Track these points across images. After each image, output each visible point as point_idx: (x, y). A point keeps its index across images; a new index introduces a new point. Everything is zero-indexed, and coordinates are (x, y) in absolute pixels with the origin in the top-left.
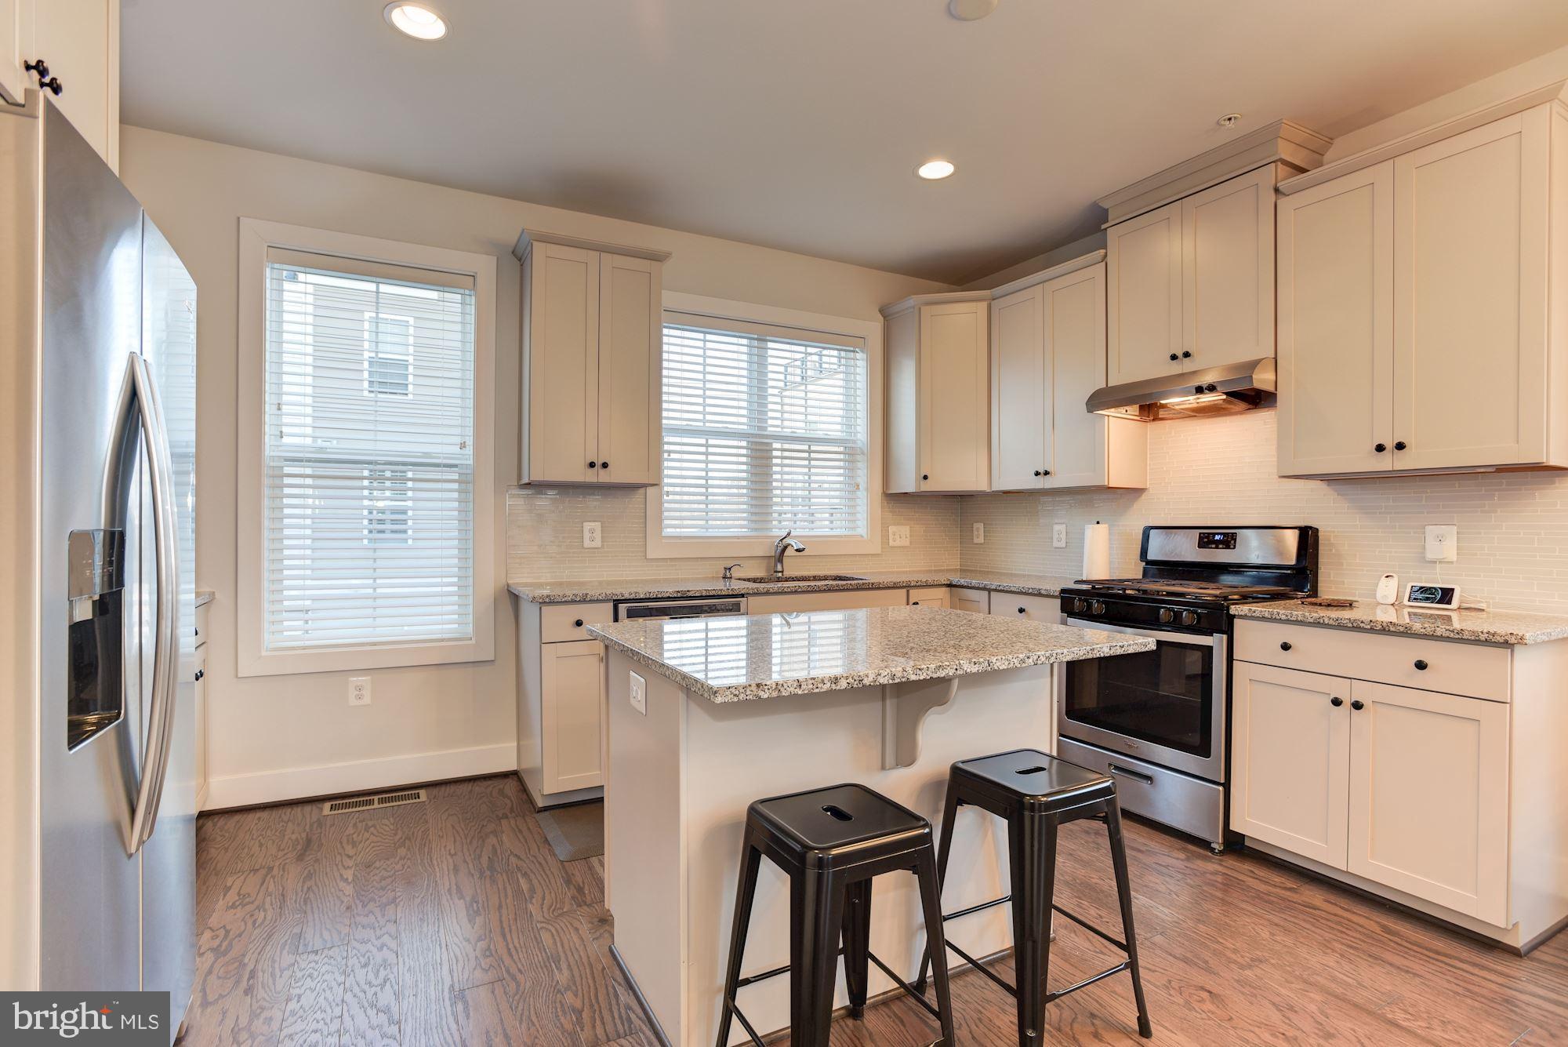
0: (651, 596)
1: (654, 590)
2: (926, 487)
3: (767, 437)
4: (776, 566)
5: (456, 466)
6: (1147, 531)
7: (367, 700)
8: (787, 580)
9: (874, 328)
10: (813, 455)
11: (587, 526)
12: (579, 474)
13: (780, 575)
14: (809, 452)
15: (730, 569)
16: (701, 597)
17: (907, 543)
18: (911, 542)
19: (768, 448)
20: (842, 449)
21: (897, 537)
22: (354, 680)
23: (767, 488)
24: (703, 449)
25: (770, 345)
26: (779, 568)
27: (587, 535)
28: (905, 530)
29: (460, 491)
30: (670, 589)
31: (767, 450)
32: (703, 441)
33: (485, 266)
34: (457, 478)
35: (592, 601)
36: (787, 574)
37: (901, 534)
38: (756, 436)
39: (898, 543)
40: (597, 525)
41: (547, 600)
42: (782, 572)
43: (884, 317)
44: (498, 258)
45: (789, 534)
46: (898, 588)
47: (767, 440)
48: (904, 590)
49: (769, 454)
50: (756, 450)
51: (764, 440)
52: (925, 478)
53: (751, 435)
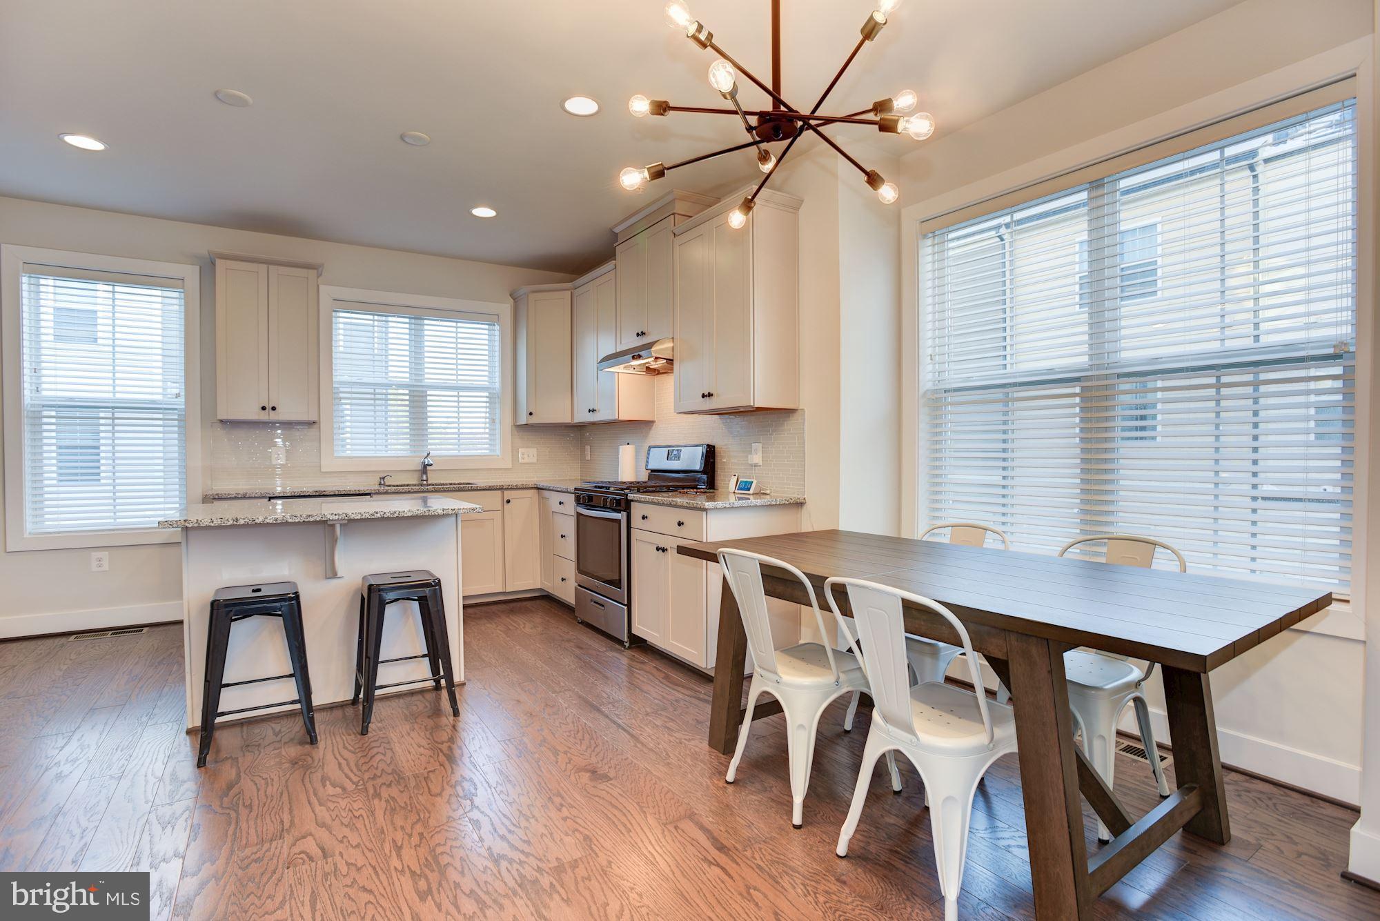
0: (296, 494)
2: (533, 420)
3: (423, 386)
4: (422, 476)
5: (175, 409)
6: (650, 447)
7: (106, 567)
8: (430, 485)
9: (506, 308)
10: (461, 399)
12: (254, 414)
13: (426, 482)
14: (458, 396)
15: (384, 478)
17: (534, 460)
18: (538, 460)
19: (424, 394)
21: (526, 456)
22: (96, 555)
23: (423, 422)
24: (372, 396)
25: (426, 322)
26: (424, 478)
27: (274, 456)
28: (532, 452)
29: (179, 427)
31: (422, 396)
33: (191, 273)
34: (177, 417)
35: (250, 498)
36: (429, 482)
37: (529, 453)
38: (414, 386)
39: (526, 460)
41: (217, 497)
42: (427, 480)
43: (514, 300)
44: (200, 267)
45: (429, 454)
46: (493, 490)
47: (424, 389)
48: (500, 492)
49: (424, 399)
50: (414, 396)
51: (421, 389)
52: (531, 414)
53: (411, 386)
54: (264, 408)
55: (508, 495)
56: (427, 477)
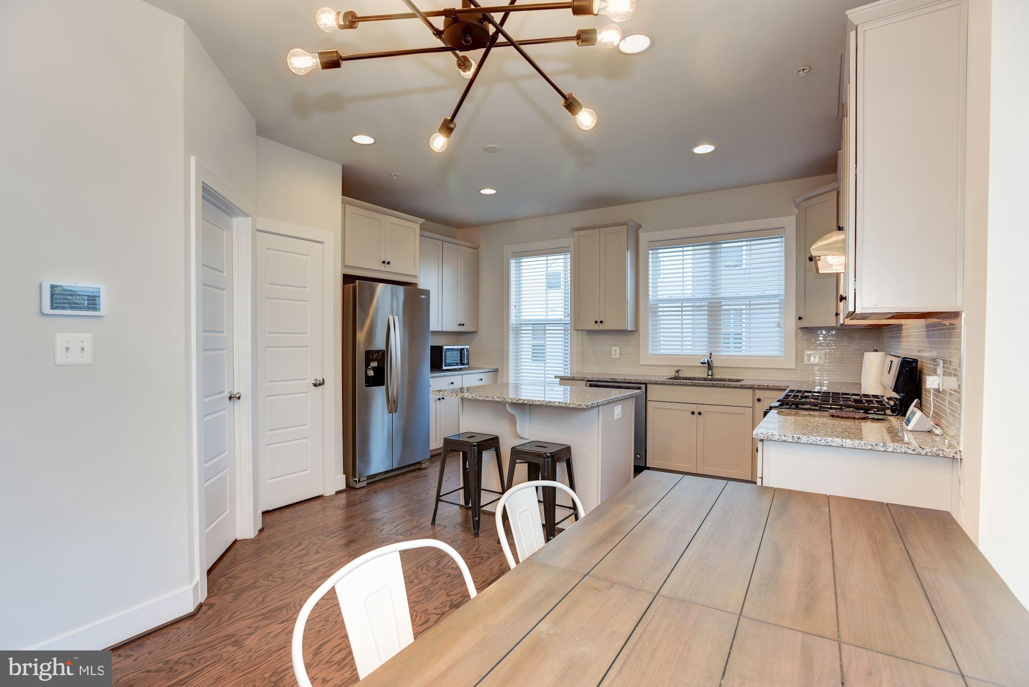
1: (601, 377)
3: (718, 298)
4: (708, 372)
9: (791, 220)
10: (752, 307)
11: (614, 348)
13: (710, 377)
15: (678, 372)
16: (622, 382)
19: (719, 305)
20: (777, 301)
21: (812, 358)
24: (680, 309)
26: (710, 373)
27: (613, 352)
28: (820, 354)
30: (607, 378)
31: (718, 307)
32: (680, 305)
35: (576, 380)
36: (716, 376)
37: (816, 355)
38: (711, 299)
39: (812, 362)
40: (618, 349)
42: (712, 375)
43: (799, 210)
45: (712, 353)
46: (745, 388)
47: (719, 301)
48: (751, 390)
49: (720, 308)
50: (711, 307)
51: (717, 301)
52: (800, 318)
53: (709, 299)
54: (596, 322)
55: (759, 394)
56: (712, 372)
